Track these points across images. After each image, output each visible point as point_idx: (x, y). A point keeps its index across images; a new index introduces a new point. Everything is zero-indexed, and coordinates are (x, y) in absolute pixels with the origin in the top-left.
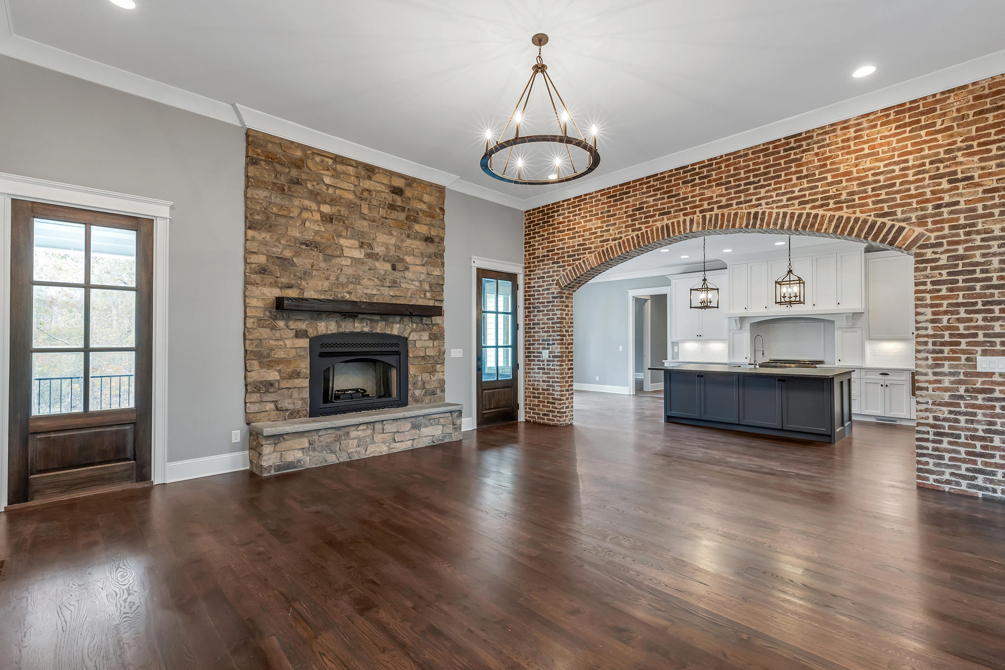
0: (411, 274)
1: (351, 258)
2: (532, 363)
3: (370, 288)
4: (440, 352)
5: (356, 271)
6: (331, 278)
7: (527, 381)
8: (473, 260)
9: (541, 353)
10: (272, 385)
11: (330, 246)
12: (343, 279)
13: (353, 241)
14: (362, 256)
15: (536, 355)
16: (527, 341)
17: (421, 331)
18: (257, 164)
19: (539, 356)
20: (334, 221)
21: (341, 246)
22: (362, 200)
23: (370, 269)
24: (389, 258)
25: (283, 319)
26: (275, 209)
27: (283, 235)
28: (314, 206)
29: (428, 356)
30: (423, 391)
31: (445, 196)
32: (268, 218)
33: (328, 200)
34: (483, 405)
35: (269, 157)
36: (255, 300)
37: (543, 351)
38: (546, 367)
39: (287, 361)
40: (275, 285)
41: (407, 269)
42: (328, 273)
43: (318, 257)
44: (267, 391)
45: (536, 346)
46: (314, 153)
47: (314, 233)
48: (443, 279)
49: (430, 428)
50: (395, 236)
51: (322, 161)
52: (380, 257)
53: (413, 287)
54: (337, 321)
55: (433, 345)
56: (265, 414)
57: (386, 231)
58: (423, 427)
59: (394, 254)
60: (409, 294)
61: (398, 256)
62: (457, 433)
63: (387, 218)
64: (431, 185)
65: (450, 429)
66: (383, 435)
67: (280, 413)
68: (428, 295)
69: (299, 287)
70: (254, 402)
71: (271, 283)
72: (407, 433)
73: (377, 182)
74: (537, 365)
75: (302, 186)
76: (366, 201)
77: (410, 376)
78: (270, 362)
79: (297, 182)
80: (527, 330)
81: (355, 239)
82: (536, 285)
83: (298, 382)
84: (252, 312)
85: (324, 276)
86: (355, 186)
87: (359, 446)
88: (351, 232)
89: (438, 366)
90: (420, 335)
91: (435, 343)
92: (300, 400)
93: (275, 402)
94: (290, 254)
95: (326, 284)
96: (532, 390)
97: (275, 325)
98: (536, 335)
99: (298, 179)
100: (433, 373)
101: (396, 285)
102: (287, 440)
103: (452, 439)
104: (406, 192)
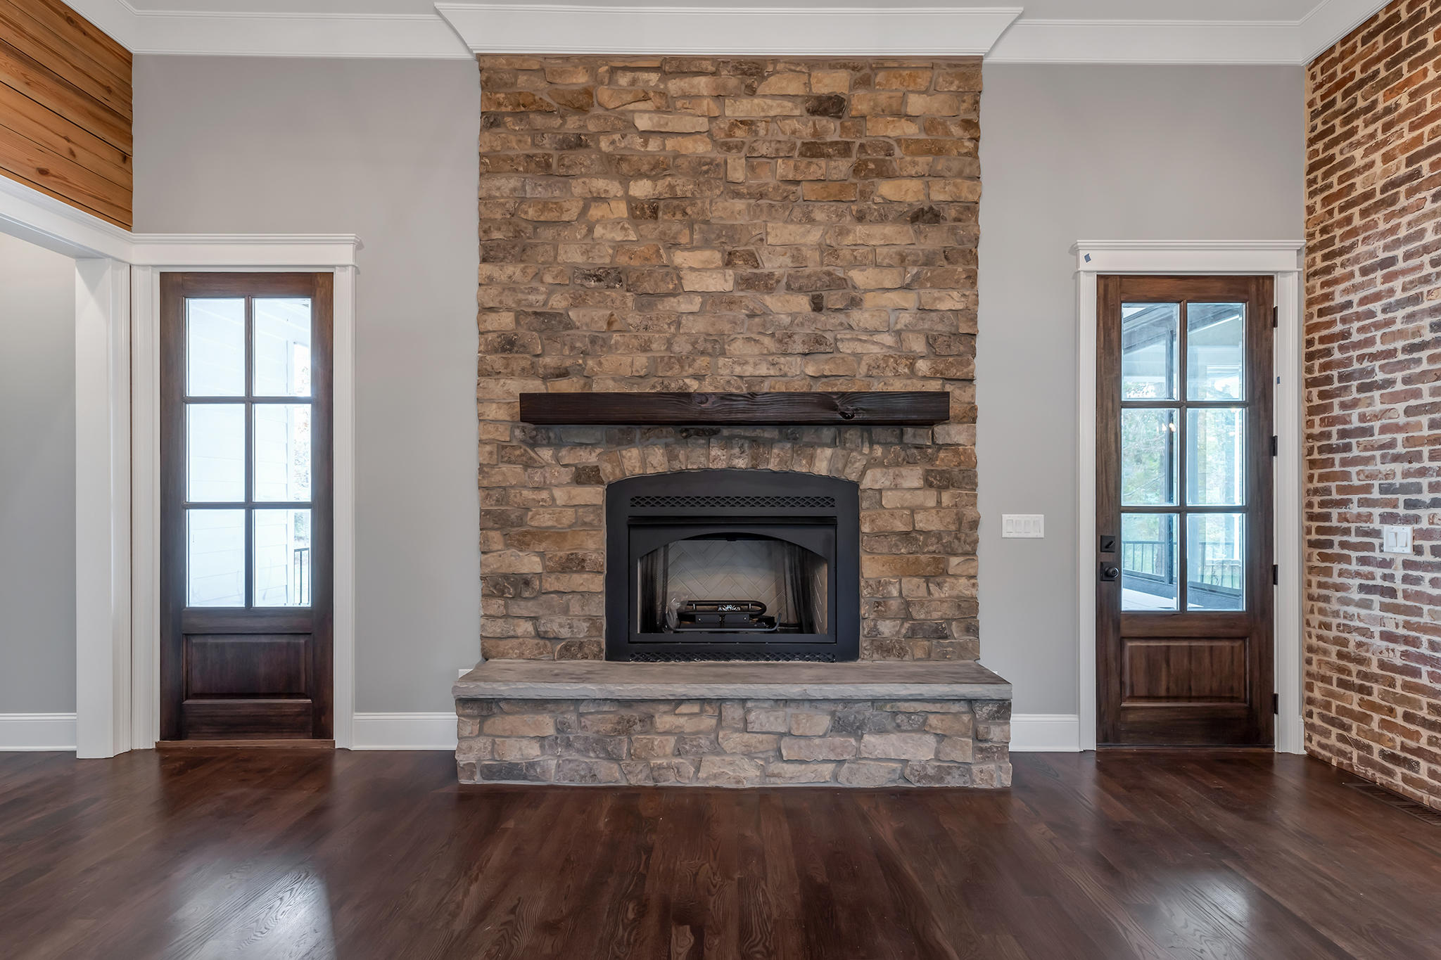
0: (867, 315)
1: (702, 294)
2: (1336, 567)
3: (751, 360)
4: (959, 519)
5: (713, 324)
6: (654, 346)
7: (1315, 623)
8: (1082, 254)
9: (1377, 534)
10: (527, 583)
11: (650, 273)
12: (682, 347)
13: (707, 254)
14: (729, 286)
15: (1353, 539)
16: (1316, 491)
17: (898, 465)
18: (498, 126)
19: (1370, 547)
20: (660, 214)
21: (677, 269)
22: (729, 149)
23: (752, 315)
24: (803, 282)
25: (549, 444)
26: (531, 212)
27: (548, 265)
28: (614, 188)
29: (921, 532)
30: (907, 625)
31: (980, 83)
32: (518, 233)
33: (645, 168)
34: (1122, 683)
35: (518, 105)
36: (494, 406)
37: (1387, 529)
38: (1399, 585)
39: (557, 535)
40: (530, 372)
41: (855, 303)
42: (646, 335)
43: (623, 301)
44: (517, 596)
45: (1355, 509)
46: (613, 71)
47: (613, 248)
48: (974, 320)
49: (893, 737)
50: (820, 223)
51: (634, 82)
52: (778, 281)
53: (875, 349)
54: (667, 445)
55: (939, 502)
56: (515, 642)
57: (797, 213)
58: (870, 732)
59: (819, 269)
60: (863, 370)
61: (829, 274)
62: (992, 766)
63: (797, 183)
64: (933, 63)
65: (962, 751)
66: (747, 736)
67: (545, 646)
68: (923, 366)
69: (580, 371)
70: (493, 616)
71: (523, 369)
72: (817, 741)
73: (773, 96)
74: (1358, 574)
75: (588, 150)
76: (740, 152)
77: (862, 583)
78: (525, 534)
79: (578, 143)
80: (1316, 456)
81: (713, 248)
82: (1355, 298)
83: (578, 581)
84: (489, 433)
85: (635, 342)
86: (712, 119)
87: (678, 753)
88: (702, 231)
89: (954, 561)
90: (896, 476)
91: (946, 498)
92: (584, 621)
93: (534, 619)
94: (564, 304)
95: (641, 361)
96: (1334, 658)
97: (531, 458)
98: (1353, 470)
99: (579, 136)
100: (939, 579)
101: (822, 348)
102: (507, 713)
103: (973, 781)
104: (854, 101)
